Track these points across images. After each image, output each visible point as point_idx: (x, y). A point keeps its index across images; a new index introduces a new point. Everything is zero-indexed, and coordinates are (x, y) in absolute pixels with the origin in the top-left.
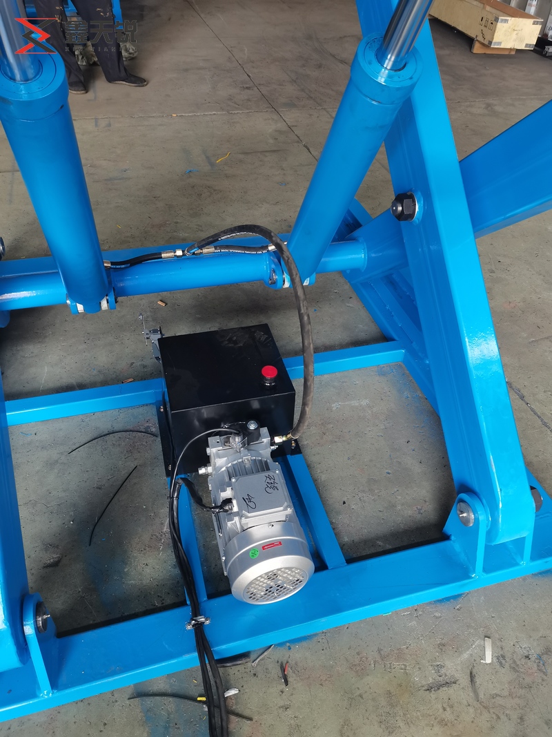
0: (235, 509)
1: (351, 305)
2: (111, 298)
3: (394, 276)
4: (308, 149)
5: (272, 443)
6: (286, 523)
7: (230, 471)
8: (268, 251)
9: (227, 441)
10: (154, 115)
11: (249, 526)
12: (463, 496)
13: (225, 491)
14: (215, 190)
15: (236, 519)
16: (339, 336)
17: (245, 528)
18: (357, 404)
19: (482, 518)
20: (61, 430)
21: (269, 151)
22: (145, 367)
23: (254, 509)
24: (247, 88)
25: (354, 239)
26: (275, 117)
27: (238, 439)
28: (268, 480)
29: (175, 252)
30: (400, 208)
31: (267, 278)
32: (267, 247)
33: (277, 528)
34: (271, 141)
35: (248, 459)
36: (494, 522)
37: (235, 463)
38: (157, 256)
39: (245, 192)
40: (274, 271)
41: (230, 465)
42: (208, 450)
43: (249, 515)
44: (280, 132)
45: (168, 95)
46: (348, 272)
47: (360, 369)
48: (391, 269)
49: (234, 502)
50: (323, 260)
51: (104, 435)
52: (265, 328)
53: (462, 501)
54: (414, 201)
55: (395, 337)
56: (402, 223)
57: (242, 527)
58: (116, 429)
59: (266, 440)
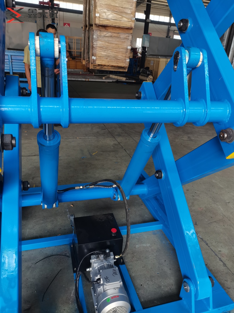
0: (102, 282)
1: (142, 207)
2: (57, 203)
3: (157, 197)
4: (126, 151)
5: (115, 258)
6: (120, 288)
7: (99, 268)
8: (113, 187)
9: (98, 257)
10: (71, 138)
11: (107, 289)
12: (185, 280)
13: (97, 276)
14: (92, 164)
15: (102, 287)
16: (138, 219)
17: (105, 290)
18: (145, 246)
19: (192, 289)
20: (32, 254)
21: (111, 151)
22: (65, 230)
23: (109, 282)
24: (104, 129)
25: (143, 184)
26: (114, 139)
27: (102, 256)
28: (114, 271)
29: (80, 187)
30: (157, 175)
31: (112, 197)
32: (112, 186)
33: (117, 290)
34: (112, 148)
35: (106, 264)
36: (197, 290)
37: (101, 265)
38: (74, 188)
39: (103, 165)
40: (115, 194)
41: (99, 266)
42: (91, 261)
43: (107, 284)
44: (115, 144)
45: (76, 131)
46: (141, 195)
47: (146, 232)
48: (156, 194)
49: (101, 279)
50: (132, 190)
51: (49, 257)
52: (112, 215)
53: (185, 282)
54: (162, 173)
55: (159, 220)
56: (159, 180)
57: (104, 290)
58: (54, 254)
59: (112, 257)
